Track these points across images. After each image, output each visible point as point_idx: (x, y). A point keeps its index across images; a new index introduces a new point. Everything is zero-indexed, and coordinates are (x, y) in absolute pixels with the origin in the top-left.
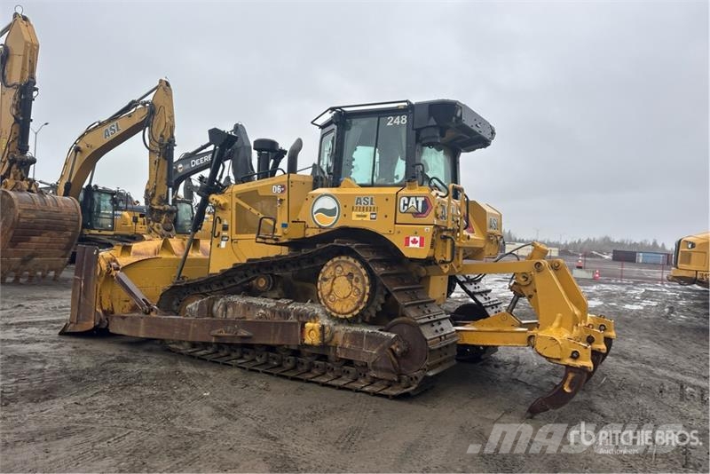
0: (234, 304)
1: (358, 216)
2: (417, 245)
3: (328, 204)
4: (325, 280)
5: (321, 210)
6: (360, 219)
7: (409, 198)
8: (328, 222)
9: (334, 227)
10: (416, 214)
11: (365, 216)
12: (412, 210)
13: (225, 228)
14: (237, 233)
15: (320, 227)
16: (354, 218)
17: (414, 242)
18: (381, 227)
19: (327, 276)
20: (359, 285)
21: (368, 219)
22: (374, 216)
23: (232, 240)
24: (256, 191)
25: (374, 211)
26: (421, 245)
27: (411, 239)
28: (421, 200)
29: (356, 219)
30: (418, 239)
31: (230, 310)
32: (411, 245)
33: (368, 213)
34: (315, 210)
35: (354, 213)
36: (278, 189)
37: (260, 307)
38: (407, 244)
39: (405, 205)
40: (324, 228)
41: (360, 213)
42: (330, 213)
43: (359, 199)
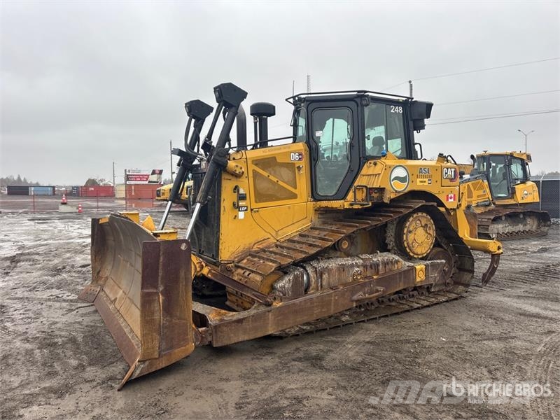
1: (421, 182)
2: (452, 200)
3: (400, 172)
4: (410, 232)
5: (397, 178)
6: (422, 184)
7: (447, 169)
8: (401, 187)
9: (406, 191)
10: (452, 180)
11: (425, 182)
12: (449, 176)
13: (242, 197)
14: (256, 202)
15: (396, 191)
16: (419, 183)
17: (451, 198)
18: (434, 189)
19: (411, 229)
20: (431, 232)
21: (426, 184)
22: (430, 182)
23: (252, 210)
24: (275, 158)
25: (430, 178)
26: (454, 200)
27: (450, 196)
28: (453, 170)
29: (420, 185)
30: (453, 196)
32: (450, 200)
33: (427, 180)
34: (392, 178)
35: (419, 180)
36: (297, 156)
37: (352, 266)
38: (447, 200)
39: (446, 173)
40: (399, 192)
41: (422, 180)
42: (402, 180)
43: (421, 169)
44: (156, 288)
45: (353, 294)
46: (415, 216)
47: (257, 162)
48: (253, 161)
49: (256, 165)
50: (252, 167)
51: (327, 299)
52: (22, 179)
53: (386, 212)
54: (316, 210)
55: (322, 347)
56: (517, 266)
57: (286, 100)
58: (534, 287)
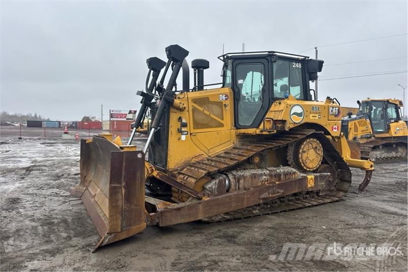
0: (244, 177)
1: (313, 117)
2: (336, 130)
3: (298, 109)
4: (304, 152)
5: (295, 114)
6: (313, 118)
7: (333, 108)
8: (298, 120)
9: (302, 123)
10: (336, 116)
11: (316, 117)
12: (334, 113)
13: (185, 125)
14: (194, 129)
15: (294, 123)
16: (311, 118)
17: (335, 129)
18: (322, 122)
19: (305, 150)
20: (320, 153)
21: (317, 118)
22: (319, 117)
23: (191, 134)
24: (208, 98)
25: (319, 114)
26: (338, 130)
27: (334, 127)
28: (337, 109)
29: (312, 118)
30: (336, 127)
31: (242, 181)
32: (334, 130)
33: (317, 115)
34: (291, 114)
35: (311, 115)
36: (224, 97)
37: (261, 175)
38: (333, 130)
39: (332, 111)
40: (297, 123)
41: (313, 115)
42: (299, 115)
43: (313, 107)
44: (120, 183)
45: (260, 194)
46: (308, 140)
47: (195, 101)
48: (192, 100)
49: (194, 102)
50: (191, 104)
51: (242, 196)
52: (38, 116)
53: (287, 137)
54: (237, 136)
55: (236, 230)
56: (387, 181)
57: (218, 58)
58: (397, 194)
